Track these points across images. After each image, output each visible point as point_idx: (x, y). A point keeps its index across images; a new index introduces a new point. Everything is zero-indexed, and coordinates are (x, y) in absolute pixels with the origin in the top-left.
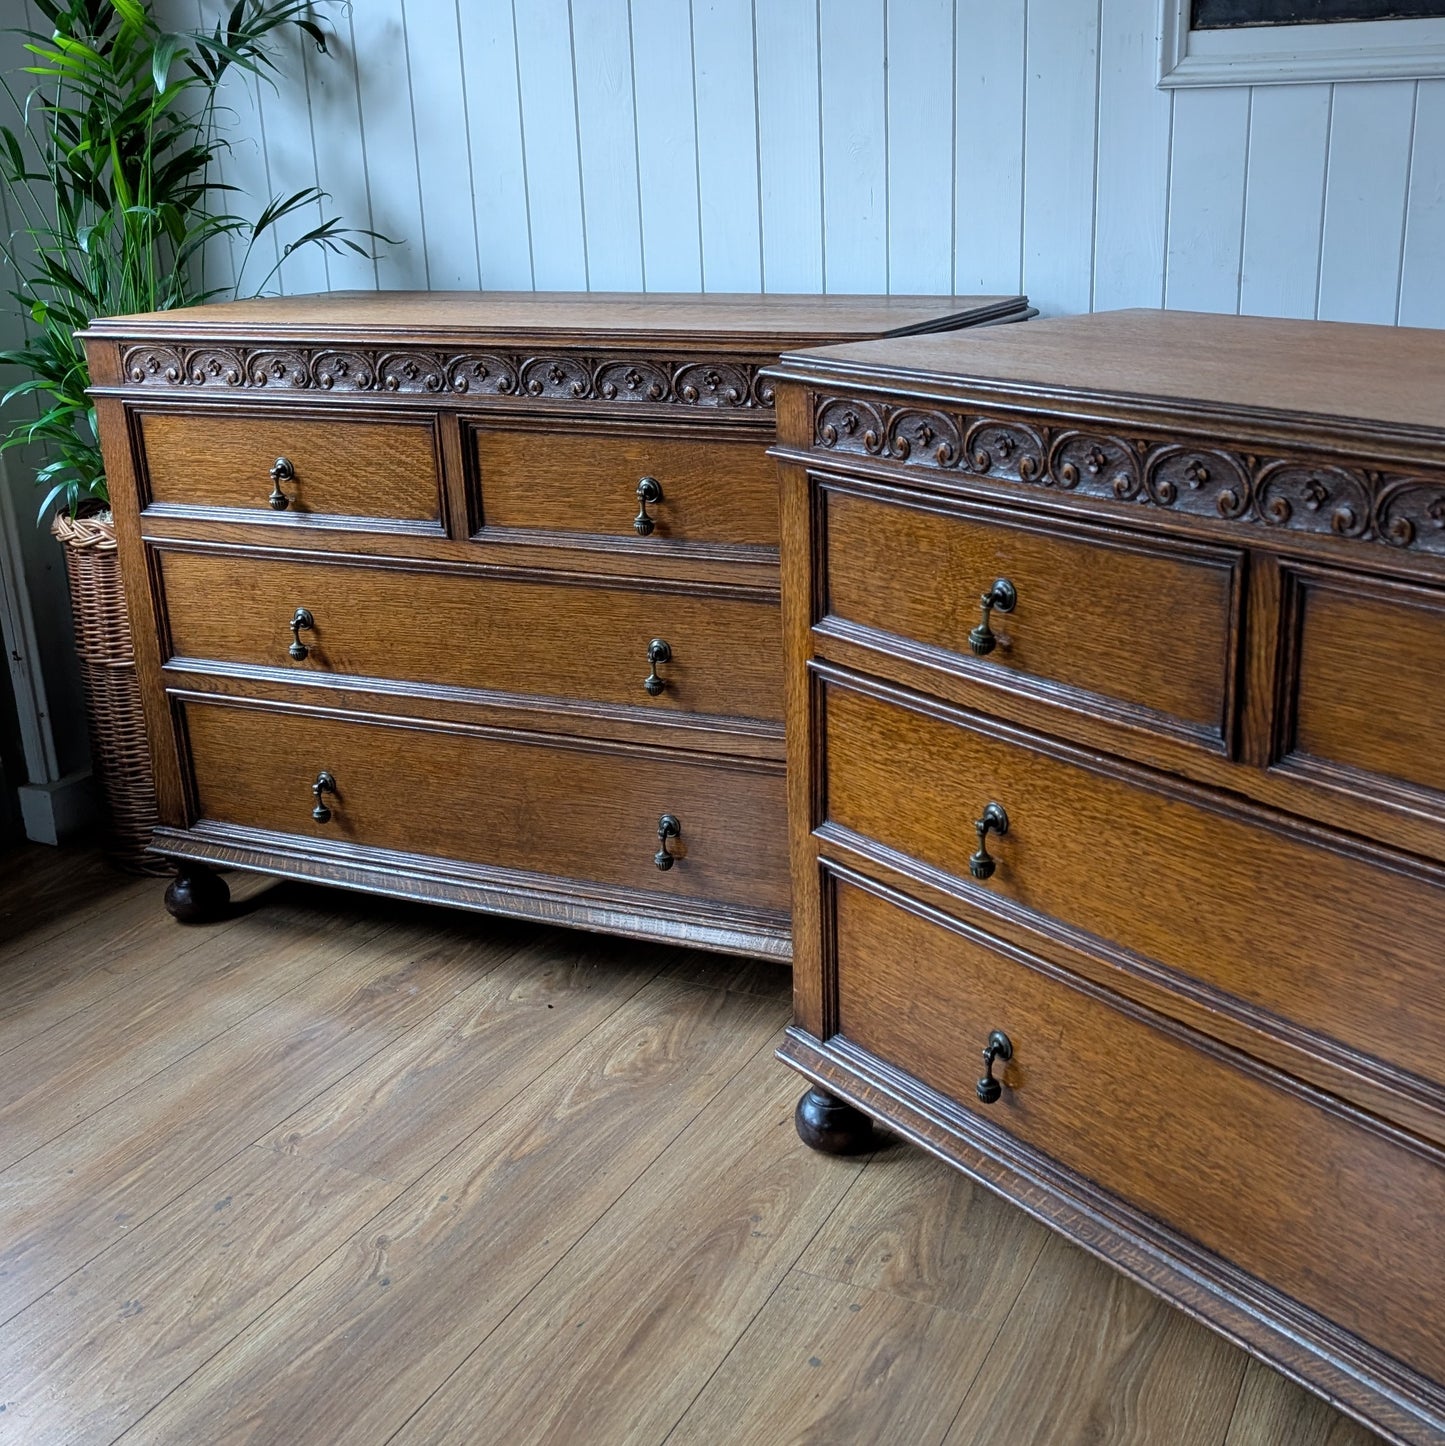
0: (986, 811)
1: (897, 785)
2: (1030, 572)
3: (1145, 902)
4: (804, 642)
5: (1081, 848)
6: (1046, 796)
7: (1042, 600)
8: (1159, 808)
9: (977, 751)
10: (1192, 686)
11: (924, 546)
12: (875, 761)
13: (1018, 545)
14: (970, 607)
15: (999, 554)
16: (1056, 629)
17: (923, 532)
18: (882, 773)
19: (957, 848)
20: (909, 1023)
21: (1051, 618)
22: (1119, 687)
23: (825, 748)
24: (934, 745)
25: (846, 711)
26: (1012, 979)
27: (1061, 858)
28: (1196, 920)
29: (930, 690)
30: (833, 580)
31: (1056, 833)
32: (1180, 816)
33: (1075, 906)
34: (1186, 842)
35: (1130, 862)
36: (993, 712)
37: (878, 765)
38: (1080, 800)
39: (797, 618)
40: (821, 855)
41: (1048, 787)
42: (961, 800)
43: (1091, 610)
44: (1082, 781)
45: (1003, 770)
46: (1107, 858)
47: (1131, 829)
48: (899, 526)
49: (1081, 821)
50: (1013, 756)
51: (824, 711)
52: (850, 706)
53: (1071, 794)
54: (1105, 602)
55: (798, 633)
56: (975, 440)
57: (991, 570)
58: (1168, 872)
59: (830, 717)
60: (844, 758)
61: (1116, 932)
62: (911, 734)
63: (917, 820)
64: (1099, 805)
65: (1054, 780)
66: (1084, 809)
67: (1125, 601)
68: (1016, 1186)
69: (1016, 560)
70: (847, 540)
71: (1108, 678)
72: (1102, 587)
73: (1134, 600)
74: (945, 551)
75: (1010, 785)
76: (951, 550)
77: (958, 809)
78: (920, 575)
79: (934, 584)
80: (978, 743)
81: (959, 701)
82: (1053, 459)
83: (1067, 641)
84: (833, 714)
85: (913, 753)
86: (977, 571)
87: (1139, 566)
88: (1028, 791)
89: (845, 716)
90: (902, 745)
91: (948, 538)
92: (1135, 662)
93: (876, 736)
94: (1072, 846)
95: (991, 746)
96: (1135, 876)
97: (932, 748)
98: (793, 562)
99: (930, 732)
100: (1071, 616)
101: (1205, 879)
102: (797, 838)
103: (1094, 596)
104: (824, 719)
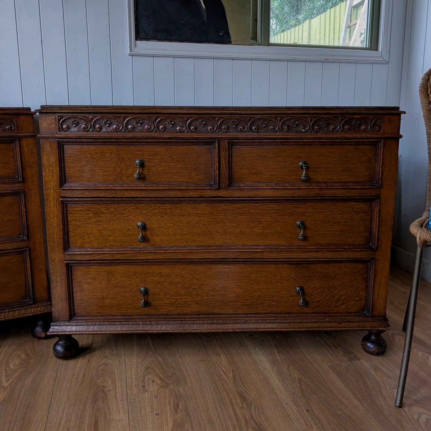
0: (138, 226)
1: (100, 228)
2: (149, 156)
3: (194, 232)
4: (55, 194)
5: (172, 225)
6: (159, 214)
7: (154, 163)
8: (197, 207)
9: (133, 209)
10: (204, 175)
11: (107, 155)
12: (91, 223)
13: (144, 149)
14: (128, 169)
15: (138, 153)
16: (160, 169)
17: (107, 151)
18: (94, 226)
19: (127, 239)
20: (106, 300)
21: (158, 167)
22: (182, 180)
23: (68, 225)
24: (116, 212)
25: (77, 211)
26: (147, 270)
27: (166, 229)
28: (209, 231)
29: (113, 196)
30: (66, 172)
31: (164, 223)
32: (203, 207)
33: (171, 241)
34: (205, 213)
35: (188, 223)
36: (139, 196)
37: (92, 224)
38: (171, 212)
39: (52, 187)
40: (65, 261)
41: (160, 212)
42: (128, 225)
43: (171, 162)
44: (172, 207)
45: (143, 211)
46: (182, 224)
47: (188, 215)
48: (96, 151)
49: (172, 218)
50: (147, 207)
51: (67, 213)
52: (78, 209)
53: (168, 211)
54: (175, 159)
55: (52, 192)
56: (128, 123)
57: (135, 157)
58: (200, 222)
59: (69, 215)
60: (76, 226)
61: (185, 243)
62: (106, 211)
63: (110, 236)
64: (177, 212)
65: (162, 209)
66: (173, 214)
67: (182, 158)
69: (144, 153)
70: (74, 159)
71: (178, 178)
72: (175, 155)
73: (185, 157)
74: (116, 155)
75: (146, 215)
76: (119, 154)
77: (126, 227)
78: (106, 164)
79: (113, 165)
80: (134, 207)
81: (126, 196)
82: (157, 125)
83: (164, 171)
84: (70, 213)
85: (107, 216)
86: (129, 159)
87: (185, 148)
88: (153, 215)
89: (76, 213)
90: (102, 215)
91: (117, 151)
92: (187, 172)
93: (91, 215)
94: (169, 225)
95: (138, 206)
96: (191, 226)
97: (115, 213)
98: (49, 169)
99: (114, 208)
100: (164, 165)
101: (211, 220)
102: (53, 258)
103: (172, 158)
104: (67, 216)
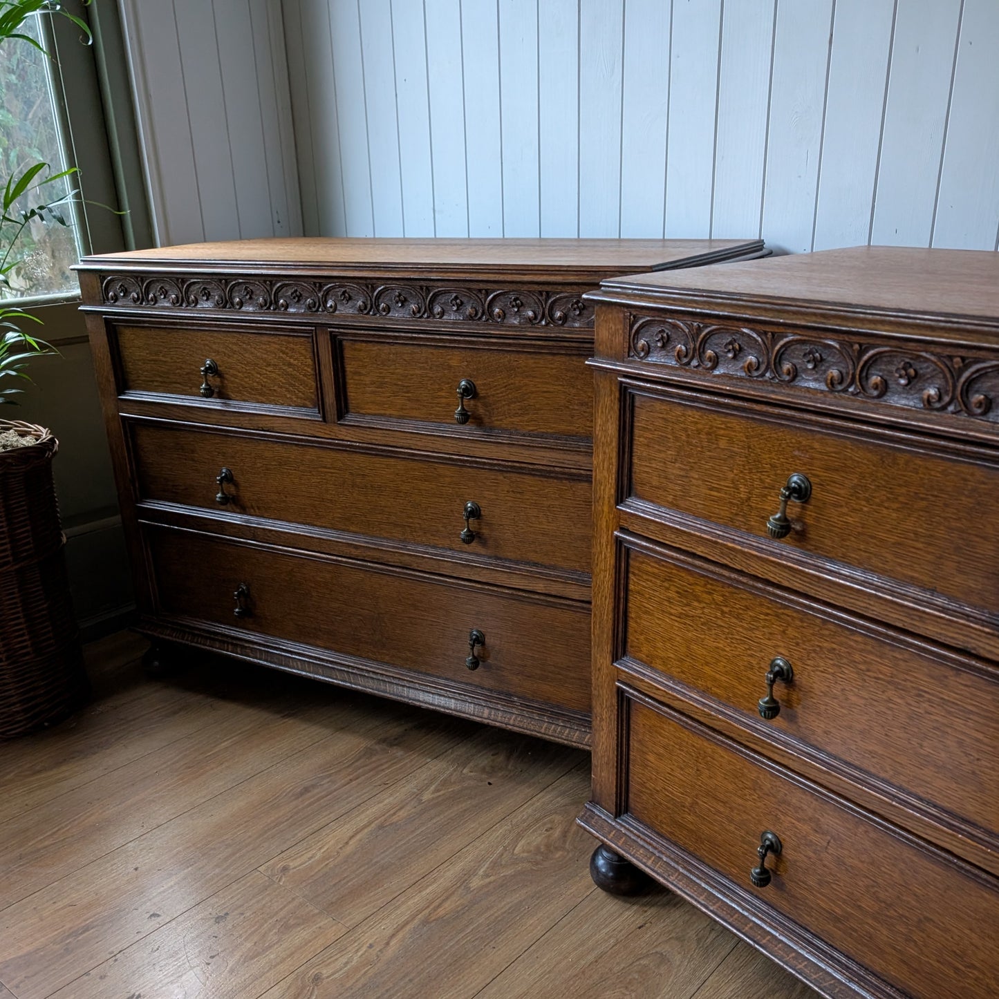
0: (773, 664)
1: (690, 634)
2: (827, 469)
3: (922, 751)
4: (612, 516)
5: (863, 701)
6: (831, 656)
7: (837, 494)
8: (946, 677)
9: (767, 614)
10: (988, 578)
11: (723, 443)
12: (672, 614)
13: (816, 445)
14: (765, 496)
15: (796, 453)
16: (850, 520)
17: (722, 432)
18: (676, 624)
19: (744, 689)
20: (689, 814)
21: (845, 510)
22: (910, 573)
23: (626, 600)
24: (726, 606)
25: (647, 573)
26: (786, 795)
27: (842, 707)
28: (974, 773)
29: (725, 562)
30: (636, 468)
31: (840, 687)
32: (966, 686)
33: (853, 747)
34: (970, 708)
35: (911, 718)
36: (786, 584)
37: (673, 617)
38: (865, 662)
39: (606, 497)
40: (619, 681)
41: (834, 649)
42: (749, 652)
43: (886, 505)
44: (869, 648)
45: (791, 632)
46: (889, 712)
47: (915, 692)
48: (700, 426)
49: (865, 680)
50: (802, 621)
51: (627, 572)
52: (650, 569)
53: (857, 657)
54: (901, 499)
55: (606, 509)
56: (783, 354)
57: (788, 466)
58: (949, 730)
59: (631, 576)
60: (643, 609)
61: (891, 773)
62: (705, 596)
63: (707, 664)
64: (883, 668)
65: (841, 644)
66: (868, 670)
67: (923, 499)
68: (780, 949)
69: (812, 458)
70: (651, 436)
71: (900, 564)
72: (900, 485)
73: (933, 499)
74: (743, 448)
75: (797, 644)
76: (749, 447)
77: (745, 658)
78: (717, 468)
79: (731, 475)
80: (769, 608)
81: (753, 573)
82: (861, 371)
83: (860, 530)
84: (634, 574)
85: (705, 610)
86: (773, 466)
87: (940, 469)
88: (815, 651)
89: (645, 577)
90: (696, 604)
91: (747, 437)
92: (929, 553)
93: (672, 594)
94: (854, 699)
95: (780, 611)
96: (916, 730)
97: (724, 609)
98: (605, 453)
99: (723, 596)
100: (865, 509)
101: (986, 740)
102: (599, 666)
103: (892, 493)
104: (627, 578)
